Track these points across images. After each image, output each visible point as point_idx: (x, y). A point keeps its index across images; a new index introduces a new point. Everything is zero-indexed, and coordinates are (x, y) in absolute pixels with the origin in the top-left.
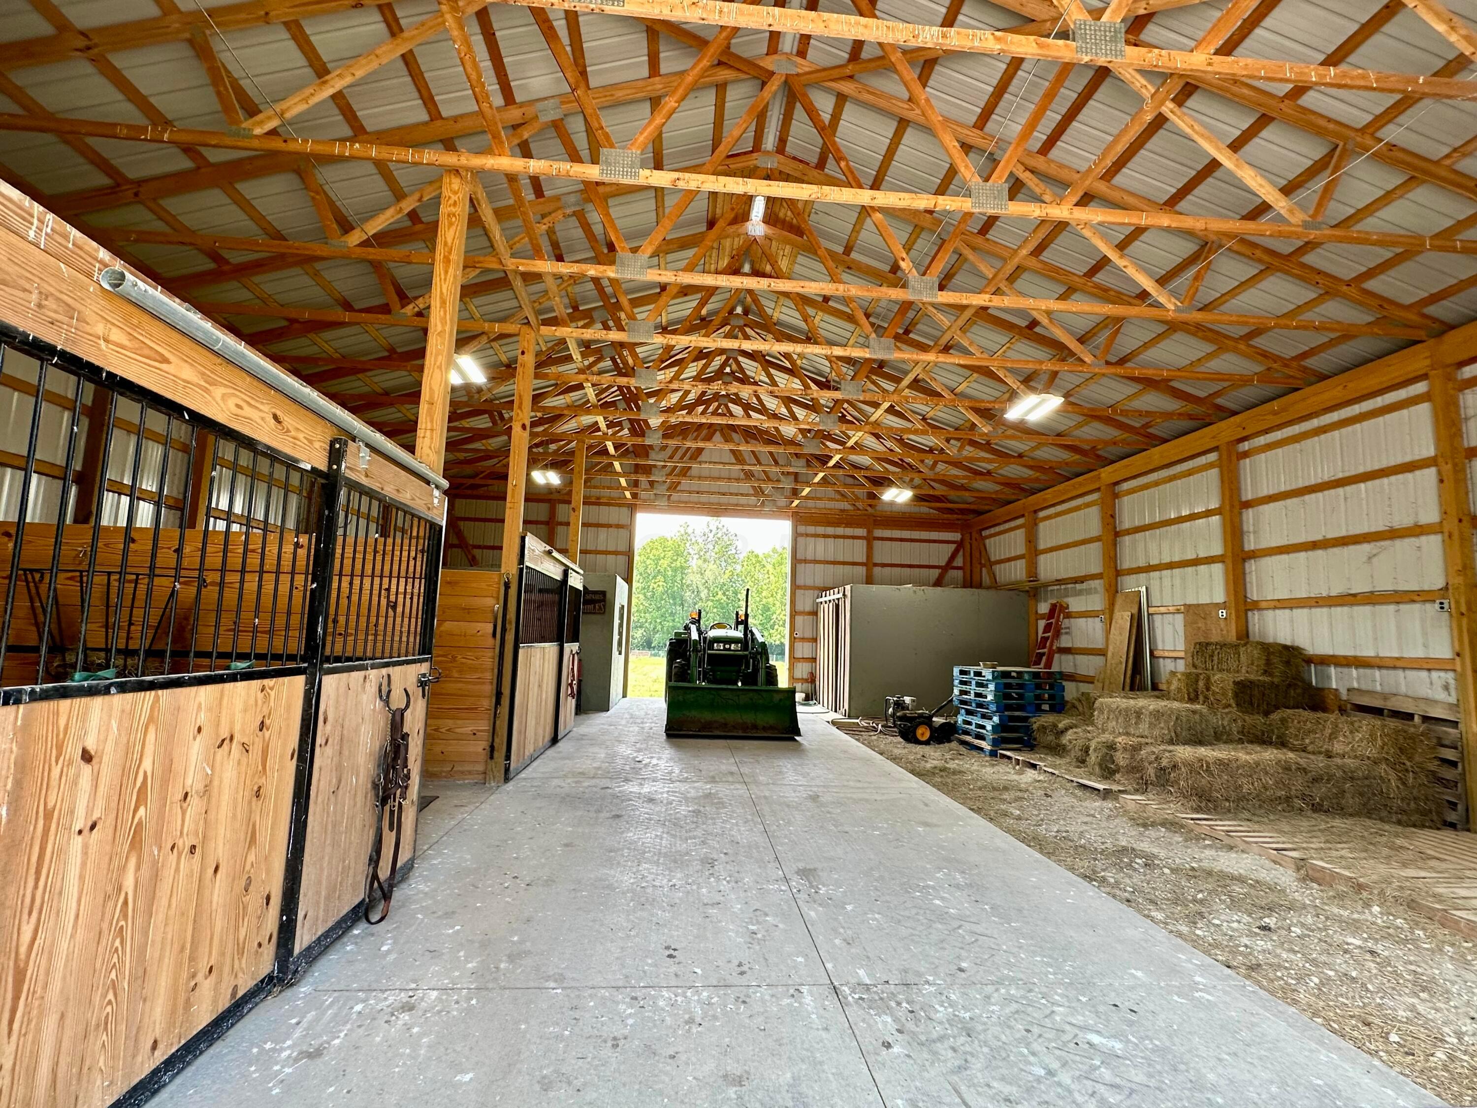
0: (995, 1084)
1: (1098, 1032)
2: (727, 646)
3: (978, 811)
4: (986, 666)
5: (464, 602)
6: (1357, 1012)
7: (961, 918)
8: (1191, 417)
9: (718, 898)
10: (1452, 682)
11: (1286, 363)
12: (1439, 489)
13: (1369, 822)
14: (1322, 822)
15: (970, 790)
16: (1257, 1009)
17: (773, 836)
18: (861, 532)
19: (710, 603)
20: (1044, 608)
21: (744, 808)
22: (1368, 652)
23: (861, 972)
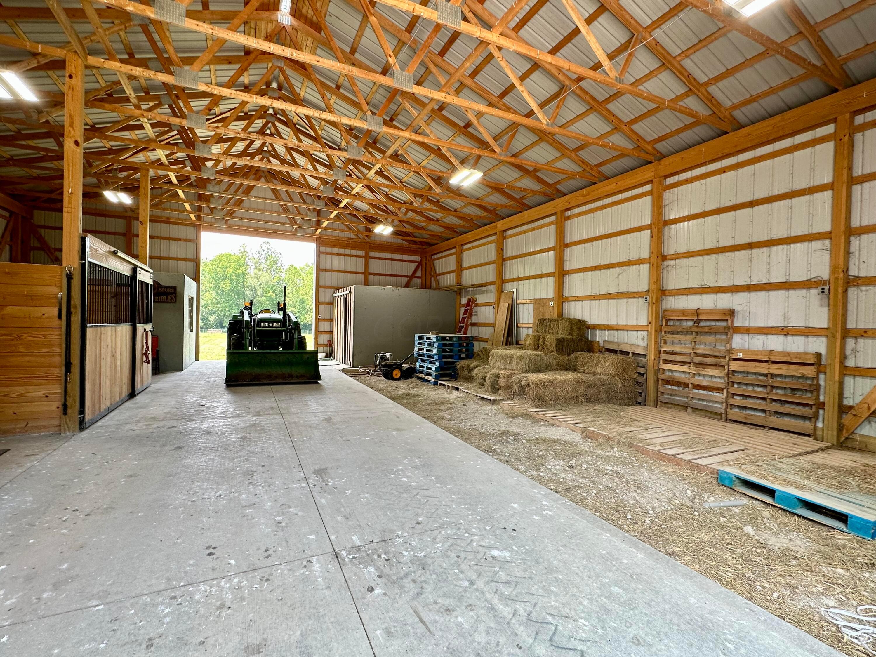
0: (440, 600)
1: (497, 548)
2: (271, 324)
3: (427, 418)
4: (433, 334)
5: (26, 290)
6: (613, 505)
7: (419, 488)
8: (545, 194)
9: (255, 500)
10: (646, 336)
11: (592, 167)
12: (651, 240)
13: (610, 405)
14: (589, 407)
15: (423, 405)
16: (573, 515)
17: (299, 449)
18: (361, 253)
19: (264, 298)
20: (464, 301)
21: (279, 431)
22: (613, 322)
23: (355, 538)
